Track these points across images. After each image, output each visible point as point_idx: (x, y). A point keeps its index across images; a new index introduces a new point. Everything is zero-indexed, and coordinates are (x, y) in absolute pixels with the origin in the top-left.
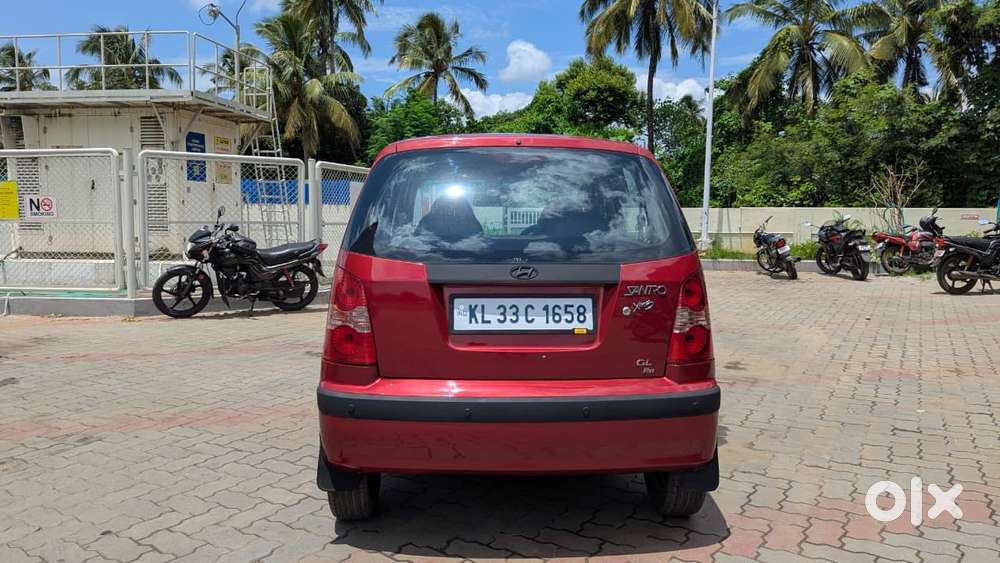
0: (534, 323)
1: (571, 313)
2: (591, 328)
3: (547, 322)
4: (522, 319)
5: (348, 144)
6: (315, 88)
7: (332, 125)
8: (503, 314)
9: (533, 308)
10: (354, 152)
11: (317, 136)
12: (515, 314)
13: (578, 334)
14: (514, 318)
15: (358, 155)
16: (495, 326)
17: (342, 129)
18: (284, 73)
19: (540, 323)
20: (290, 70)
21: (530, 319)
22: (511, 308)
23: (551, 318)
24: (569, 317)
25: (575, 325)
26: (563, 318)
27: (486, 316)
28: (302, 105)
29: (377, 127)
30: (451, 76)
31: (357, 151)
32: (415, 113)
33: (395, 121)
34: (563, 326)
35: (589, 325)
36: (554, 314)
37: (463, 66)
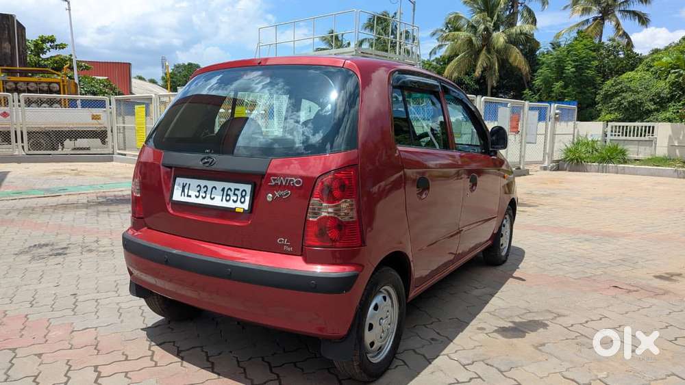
0: (214, 200)
1: (237, 195)
2: (246, 208)
3: (222, 200)
4: (208, 196)
5: (522, 78)
6: (500, 38)
7: (511, 65)
8: (199, 191)
9: (216, 189)
10: (525, 83)
11: (497, 74)
12: (205, 192)
13: (237, 212)
14: (204, 195)
15: (528, 85)
16: (193, 200)
17: (517, 67)
18: (478, 30)
19: (218, 201)
20: (482, 27)
21: (212, 197)
22: (204, 187)
23: (224, 198)
24: (235, 198)
25: (238, 205)
26: (232, 198)
27: (190, 191)
28: (489, 51)
29: (543, 63)
30: (617, 19)
31: (528, 83)
32: (577, 50)
33: (558, 58)
34: (231, 205)
35: (246, 206)
36: (227, 195)
37: (628, 9)
